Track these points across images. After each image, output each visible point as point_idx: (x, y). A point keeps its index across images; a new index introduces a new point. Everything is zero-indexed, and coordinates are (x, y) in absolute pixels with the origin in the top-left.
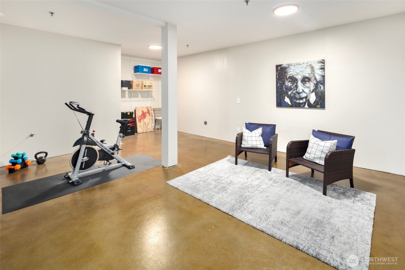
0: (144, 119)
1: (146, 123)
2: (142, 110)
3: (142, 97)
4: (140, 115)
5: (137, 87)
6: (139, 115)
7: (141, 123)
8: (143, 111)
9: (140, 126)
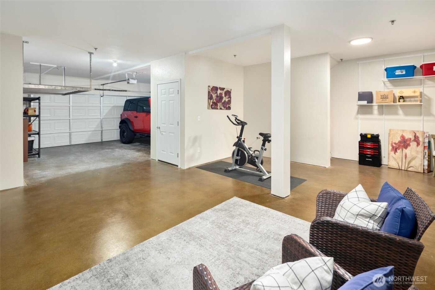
0: (404, 149)
1: (408, 156)
2: (401, 135)
3: (406, 114)
4: (397, 142)
5: (383, 100)
6: (394, 142)
7: (396, 153)
8: (403, 137)
9: (393, 157)
